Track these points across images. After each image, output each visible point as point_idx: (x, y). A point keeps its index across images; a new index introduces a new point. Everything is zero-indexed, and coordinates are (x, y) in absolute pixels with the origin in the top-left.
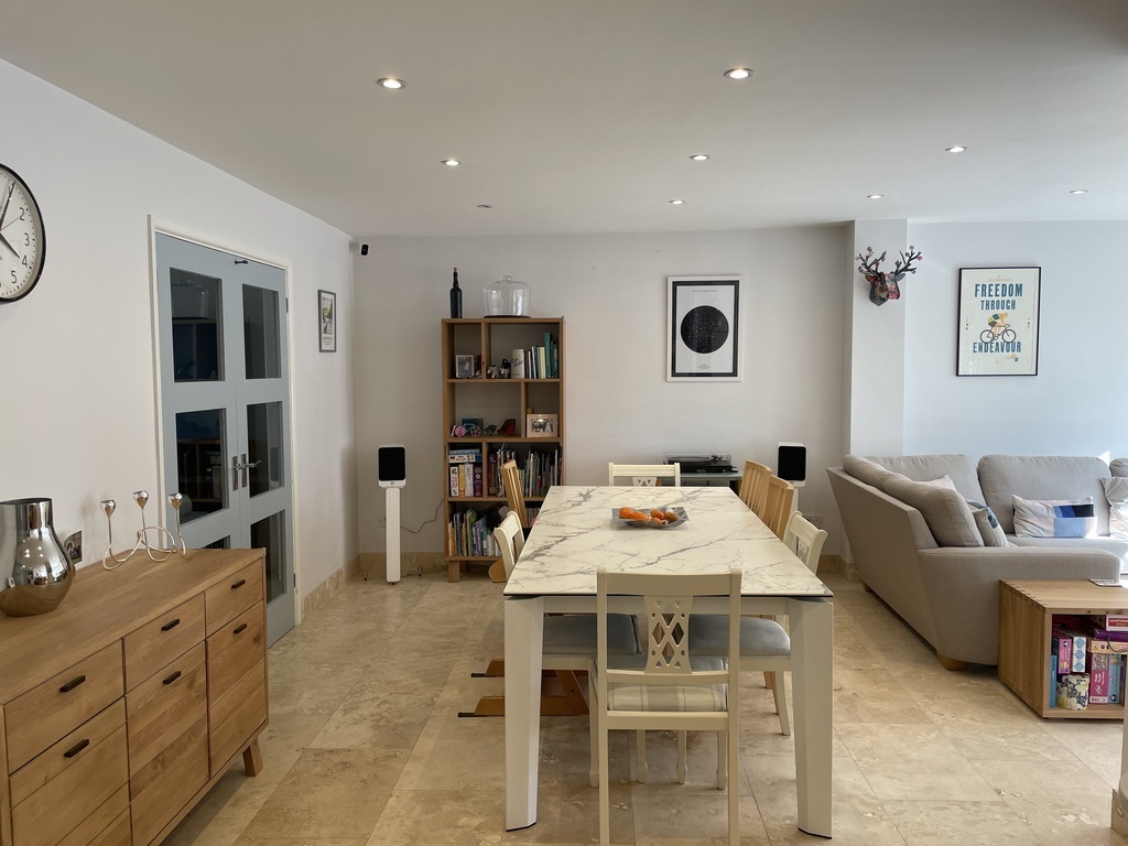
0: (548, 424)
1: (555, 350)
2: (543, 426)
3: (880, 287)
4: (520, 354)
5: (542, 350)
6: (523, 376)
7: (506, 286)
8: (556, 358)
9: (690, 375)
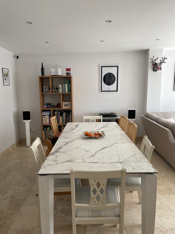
0: (68, 105)
1: (70, 85)
2: (67, 105)
3: (156, 67)
4: (61, 86)
5: (66, 85)
6: (61, 92)
7: (56, 67)
8: (70, 87)
9: (105, 91)
